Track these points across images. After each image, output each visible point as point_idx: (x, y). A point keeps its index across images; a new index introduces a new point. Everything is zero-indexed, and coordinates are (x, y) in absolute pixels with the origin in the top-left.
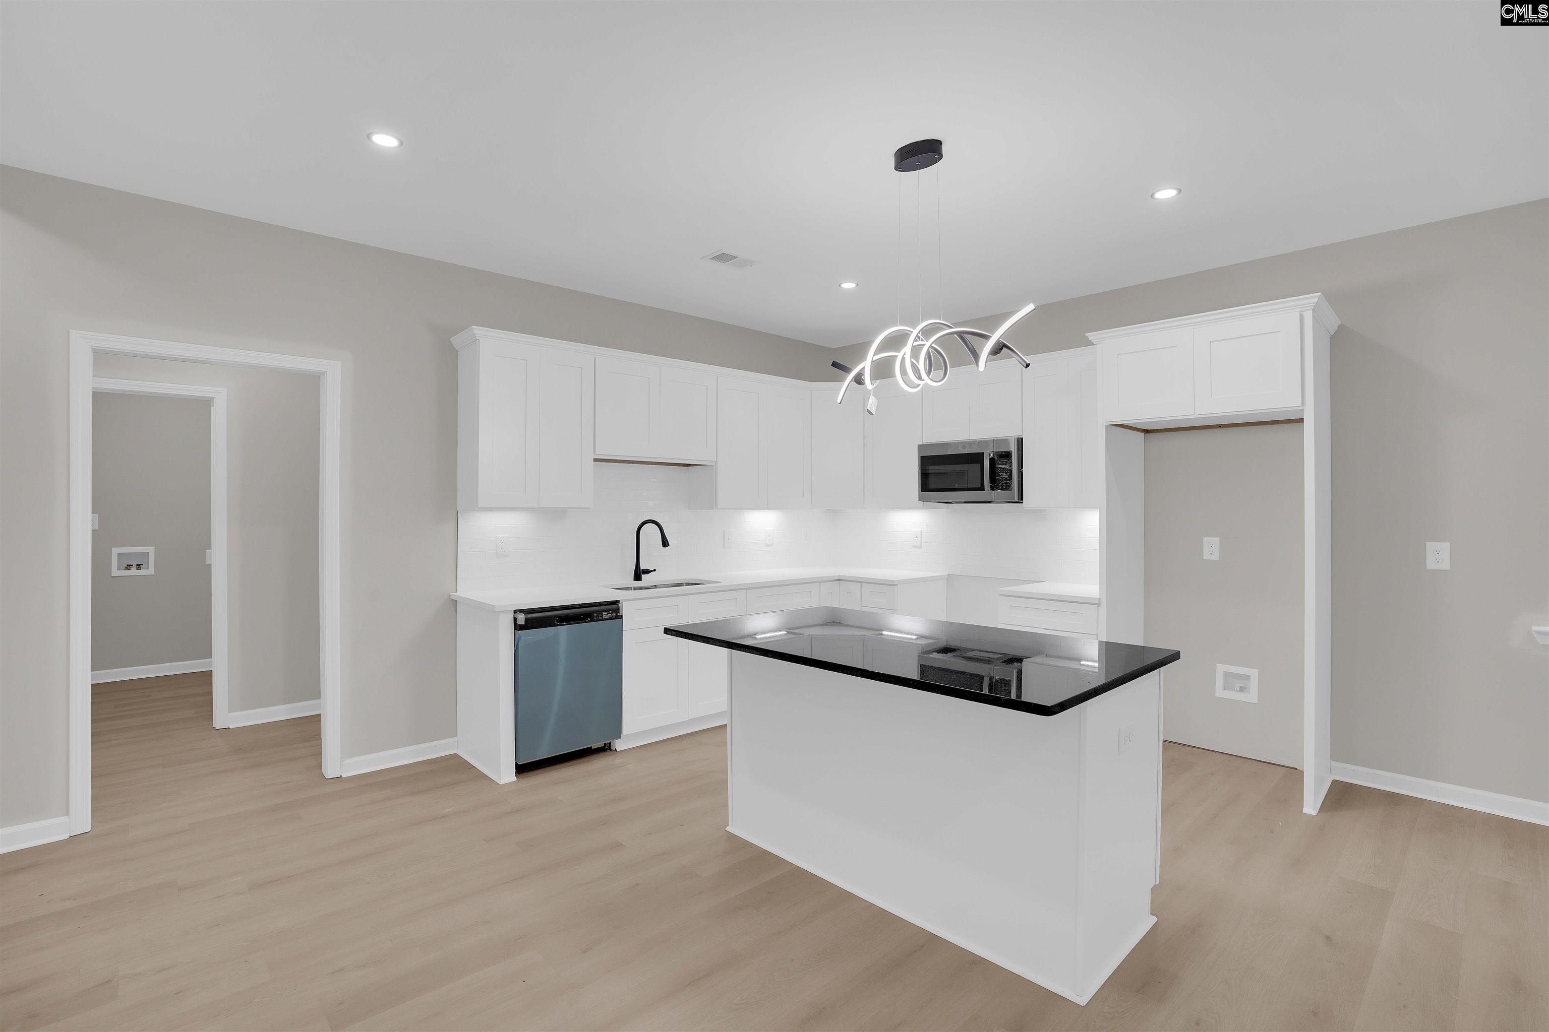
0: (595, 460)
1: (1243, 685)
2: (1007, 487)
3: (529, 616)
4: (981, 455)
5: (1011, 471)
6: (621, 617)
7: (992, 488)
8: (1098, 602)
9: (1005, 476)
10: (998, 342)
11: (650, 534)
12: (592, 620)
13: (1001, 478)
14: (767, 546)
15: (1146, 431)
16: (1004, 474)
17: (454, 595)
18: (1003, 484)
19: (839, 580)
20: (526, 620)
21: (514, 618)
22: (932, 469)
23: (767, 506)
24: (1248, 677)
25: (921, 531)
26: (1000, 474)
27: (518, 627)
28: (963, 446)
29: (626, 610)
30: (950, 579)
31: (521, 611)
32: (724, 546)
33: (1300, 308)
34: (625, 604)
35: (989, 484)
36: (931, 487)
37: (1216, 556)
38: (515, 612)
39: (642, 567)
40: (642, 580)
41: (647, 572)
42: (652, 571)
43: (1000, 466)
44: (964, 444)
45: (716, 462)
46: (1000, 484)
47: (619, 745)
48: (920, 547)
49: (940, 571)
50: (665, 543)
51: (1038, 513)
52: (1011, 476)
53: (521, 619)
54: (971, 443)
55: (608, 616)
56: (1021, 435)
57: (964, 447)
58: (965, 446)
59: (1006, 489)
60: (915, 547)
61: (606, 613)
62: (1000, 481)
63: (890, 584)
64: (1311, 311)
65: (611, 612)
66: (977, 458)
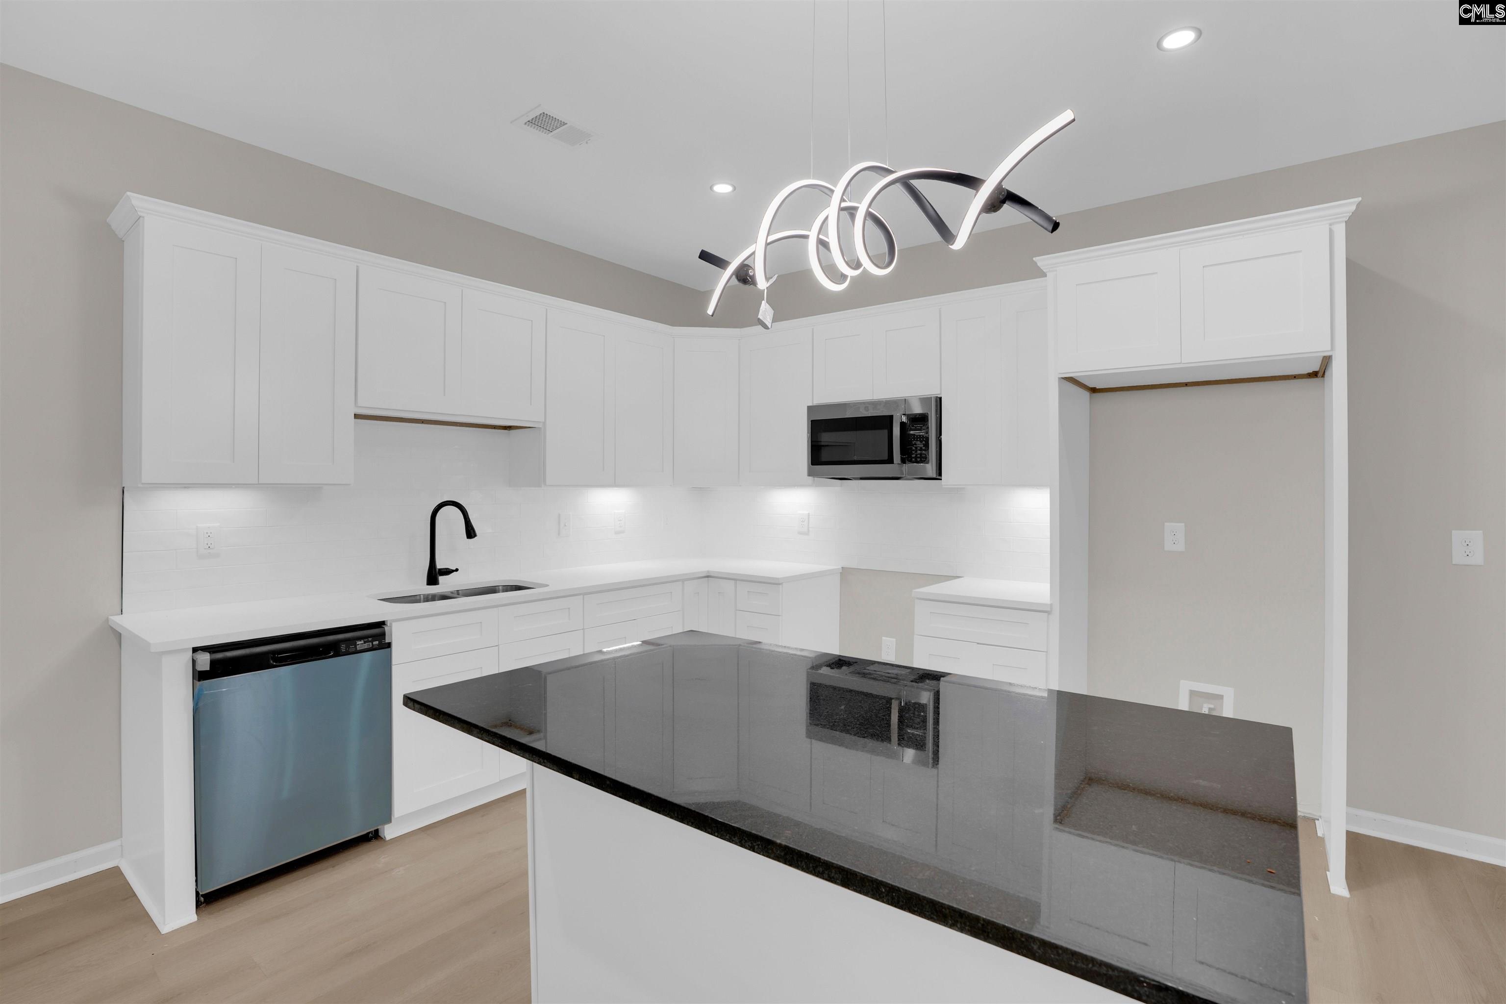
0: (357, 416)
1: (1212, 706)
2: (924, 459)
3: (220, 656)
4: (891, 418)
5: (927, 439)
6: (389, 645)
7: (903, 461)
8: (1049, 610)
9: (919, 445)
10: (999, 188)
11: (450, 518)
12: (338, 654)
13: (914, 448)
14: (617, 533)
15: (1094, 390)
16: (919, 442)
17: (117, 620)
18: (916, 455)
19: (708, 577)
20: (213, 663)
21: (193, 660)
22: (826, 438)
23: (615, 483)
24: (1221, 697)
25: (809, 514)
26: (914, 442)
27: (200, 676)
28: (865, 407)
29: (397, 635)
30: (845, 573)
31: (204, 649)
32: (559, 534)
33: (1330, 219)
34: (394, 625)
35: (899, 456)
36: (823, 459)
37: (1180, 547)
38: (195, 650)
39: (440, 565)
40: (438, 584)
41: (447, 572)
42: (453, 571)
43: (912, 432)
44: (866, 404)
45: (544, 423)
46: (913, 456)
47: (389, 832)
48: (807, 533)
49: (831, 563)
50: (471, 533)
51: (957, 492)
52: (927, 445)
53: (204, 661)
54: (875, 404)
55: (366, 646)
56: (939, 393)
57: (867, 409)
58: (868, 407)
59: (921, 462)
60: (800, 533)
61: (362, 642)
62: (914, 452)
63: (772, 583)
64: (1344, 224)
65: (370, 639)
66: (885, 422)
